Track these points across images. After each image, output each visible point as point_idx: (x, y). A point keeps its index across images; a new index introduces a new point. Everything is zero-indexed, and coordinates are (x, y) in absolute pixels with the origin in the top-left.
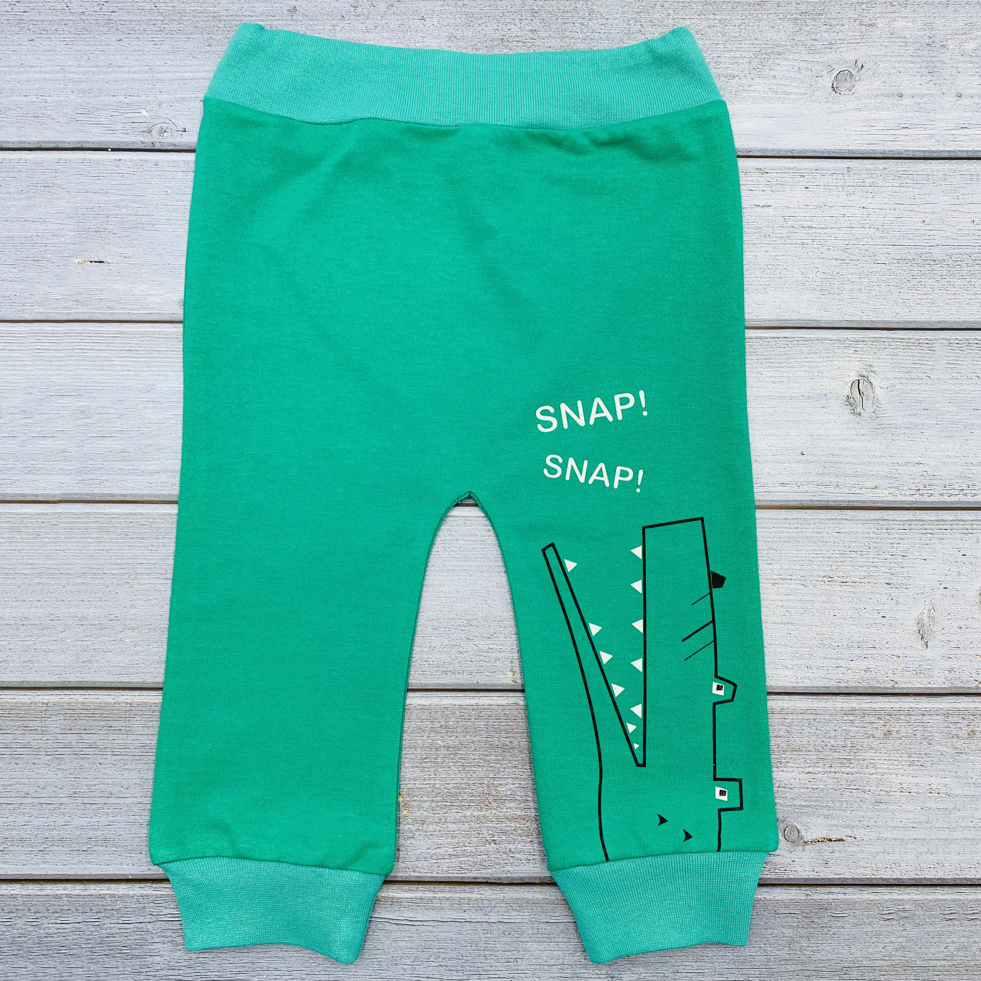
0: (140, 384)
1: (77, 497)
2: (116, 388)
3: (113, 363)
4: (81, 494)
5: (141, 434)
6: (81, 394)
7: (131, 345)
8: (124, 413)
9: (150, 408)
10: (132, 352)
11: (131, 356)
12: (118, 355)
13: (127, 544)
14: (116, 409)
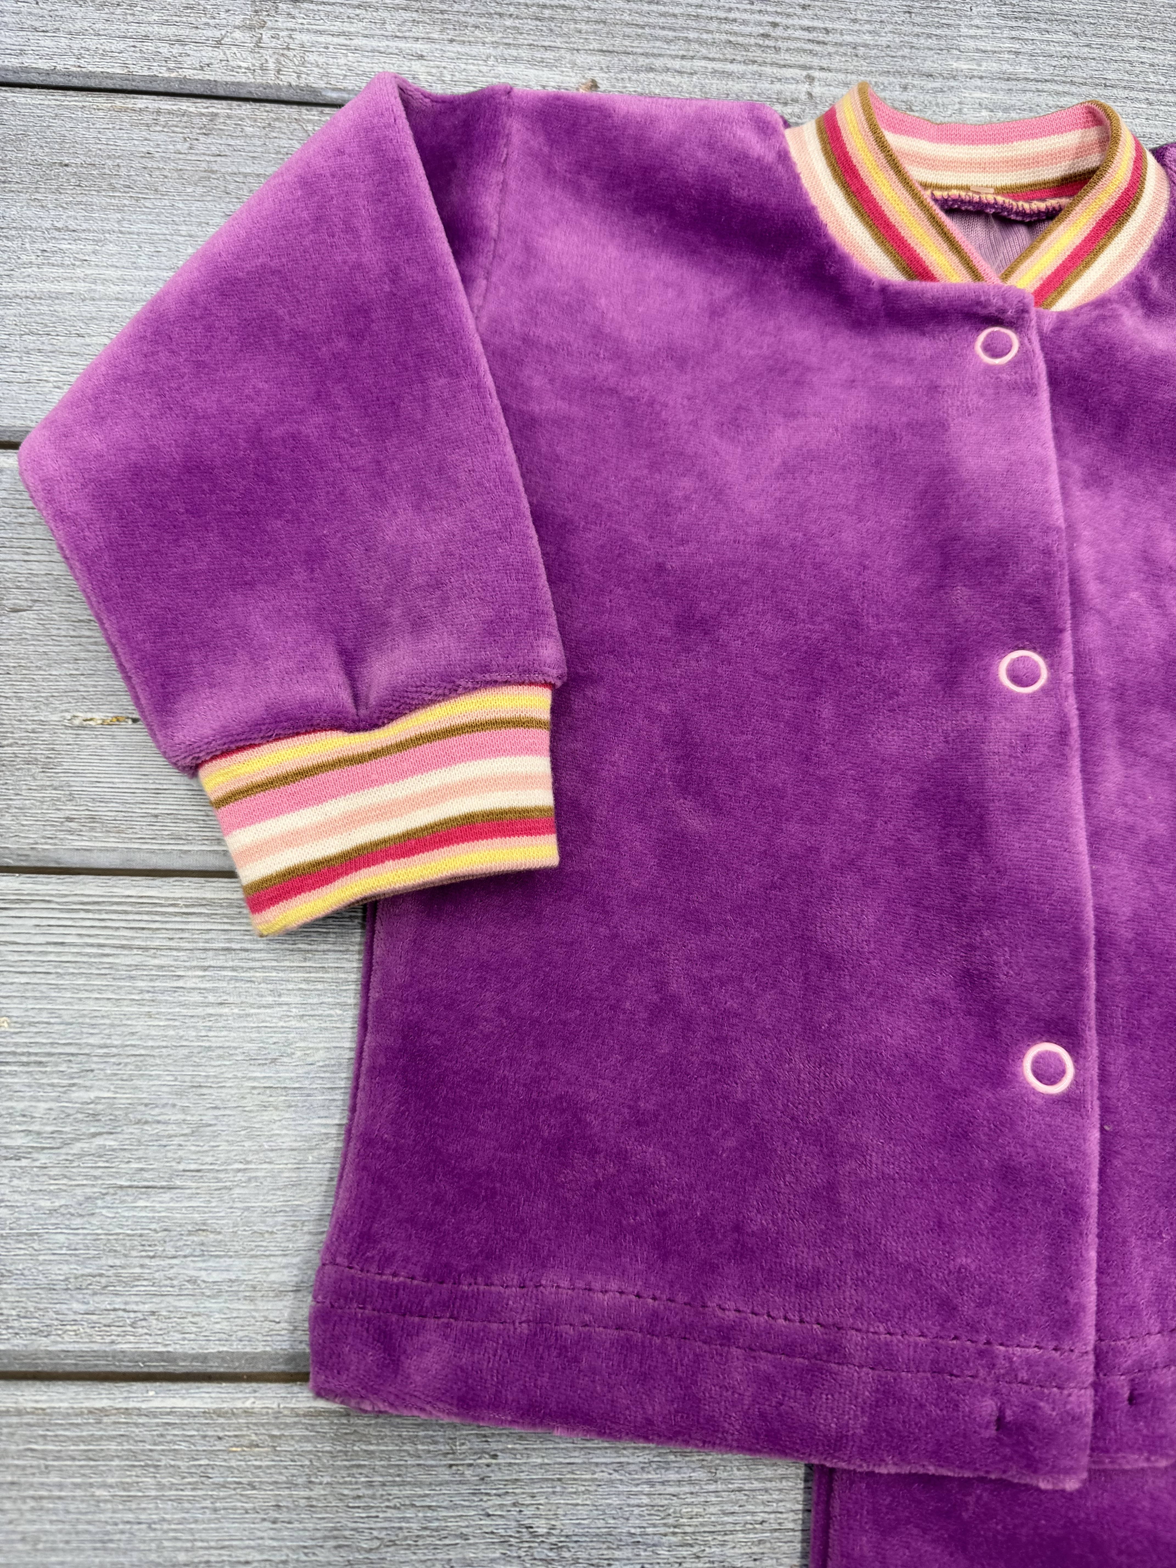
0: (252, 1041)
1: (69, 1365)
2: (186, 1051)
3: (180, 984)
4: (80, 1355)
5: (250, 1180)
6: (94, 1066)
7: (232, 935)
8: (206, 1119)
9: (276, 1109)
10: (233, 955)
11: (231, 964)
12: (195, 963)
13: (208, 1503)
14: (184, 1110)
